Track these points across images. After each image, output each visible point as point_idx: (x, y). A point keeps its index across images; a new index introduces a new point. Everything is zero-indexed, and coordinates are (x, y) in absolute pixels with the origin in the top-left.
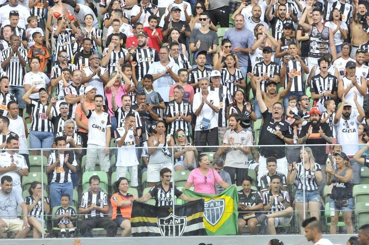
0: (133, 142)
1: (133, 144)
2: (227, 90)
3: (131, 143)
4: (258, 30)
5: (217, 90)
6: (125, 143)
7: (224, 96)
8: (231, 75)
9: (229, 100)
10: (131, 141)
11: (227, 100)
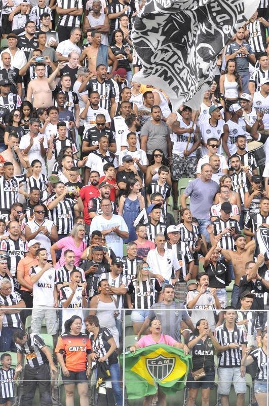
0: (80, 304)
1: (80, 306)
2: (186, 247)
3: (78, 306)
4: (224, 182)
5: (174, 246)
6: (71, 304)
7: (182, 253)
8: (190, 232)
9: (189, 258)
10: (78, 303)
11: (186, 257)
